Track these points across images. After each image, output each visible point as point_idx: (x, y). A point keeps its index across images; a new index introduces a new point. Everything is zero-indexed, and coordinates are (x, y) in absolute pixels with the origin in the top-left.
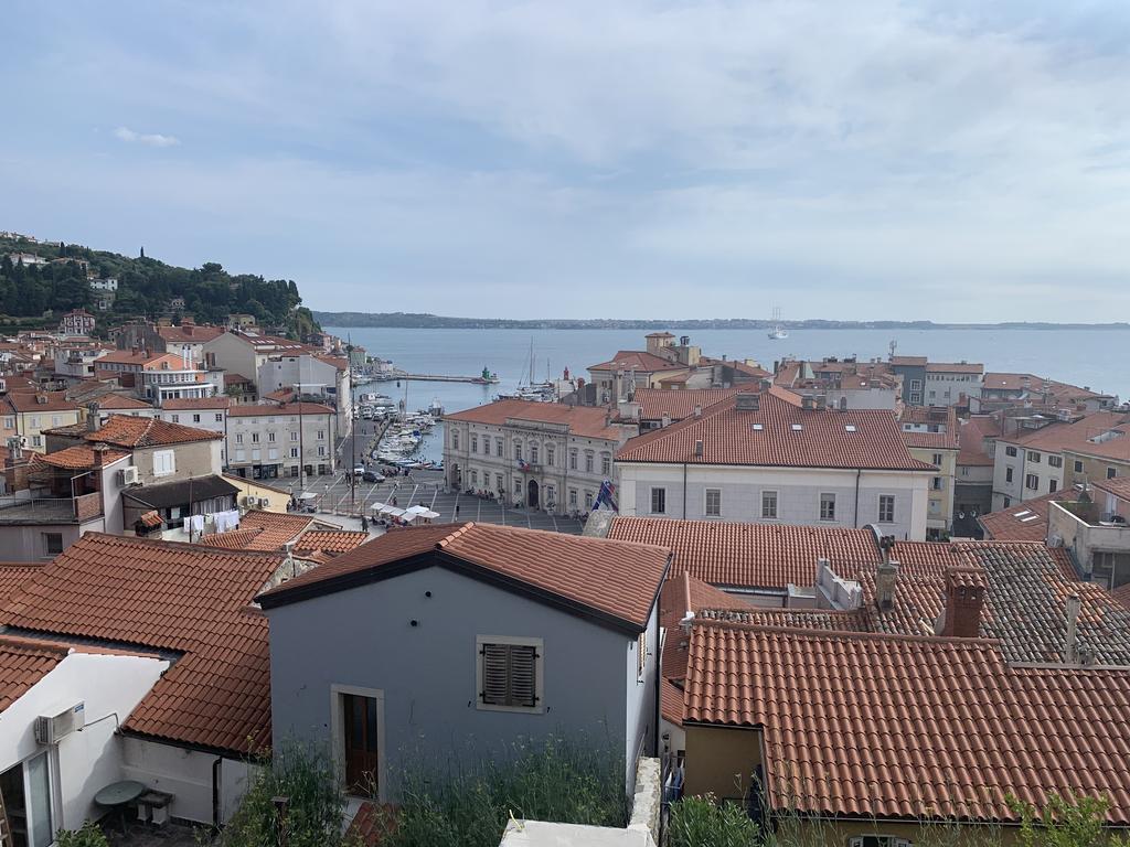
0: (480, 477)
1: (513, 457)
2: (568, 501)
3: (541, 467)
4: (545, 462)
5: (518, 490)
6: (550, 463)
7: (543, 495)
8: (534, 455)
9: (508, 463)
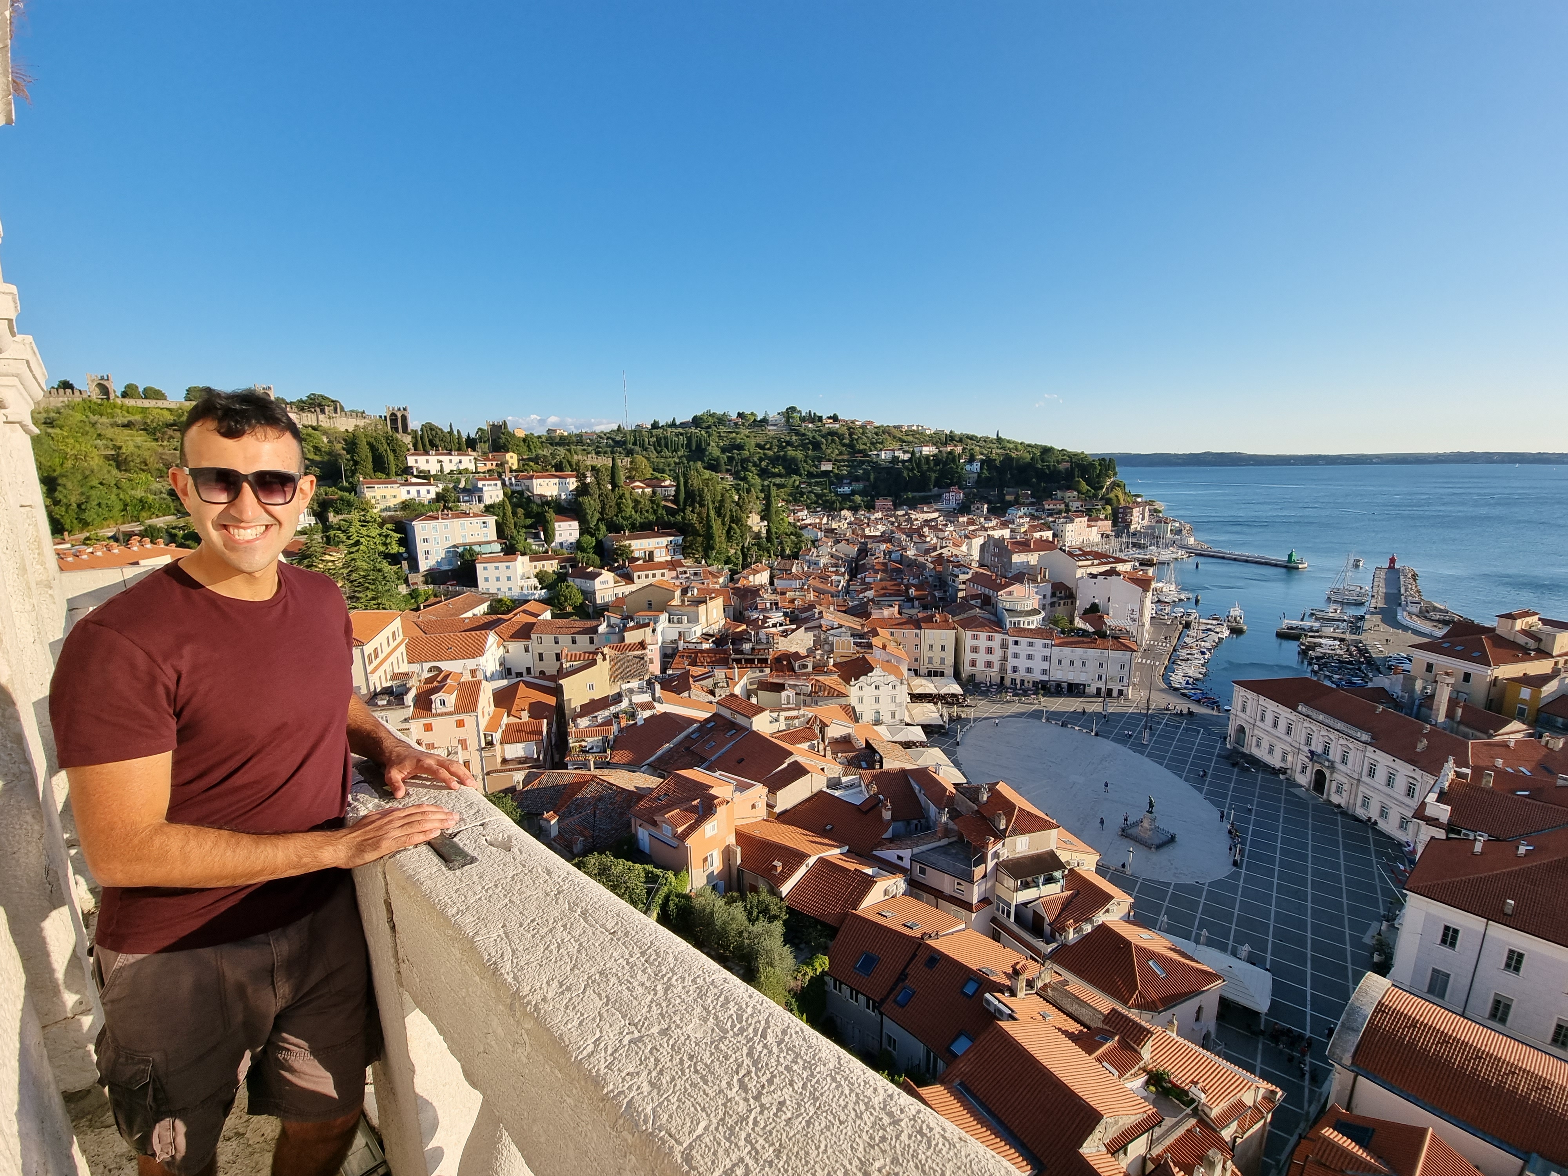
0: (1265, 745)
1: (1303, 741)
2: (1359, 802)
3: (1332, 763)
4: (1338, 759)
5: (1303, 770)
6: (1344, 761)
7: (1330, 787)
8: (1326, 750)
9: (1297, 745)
